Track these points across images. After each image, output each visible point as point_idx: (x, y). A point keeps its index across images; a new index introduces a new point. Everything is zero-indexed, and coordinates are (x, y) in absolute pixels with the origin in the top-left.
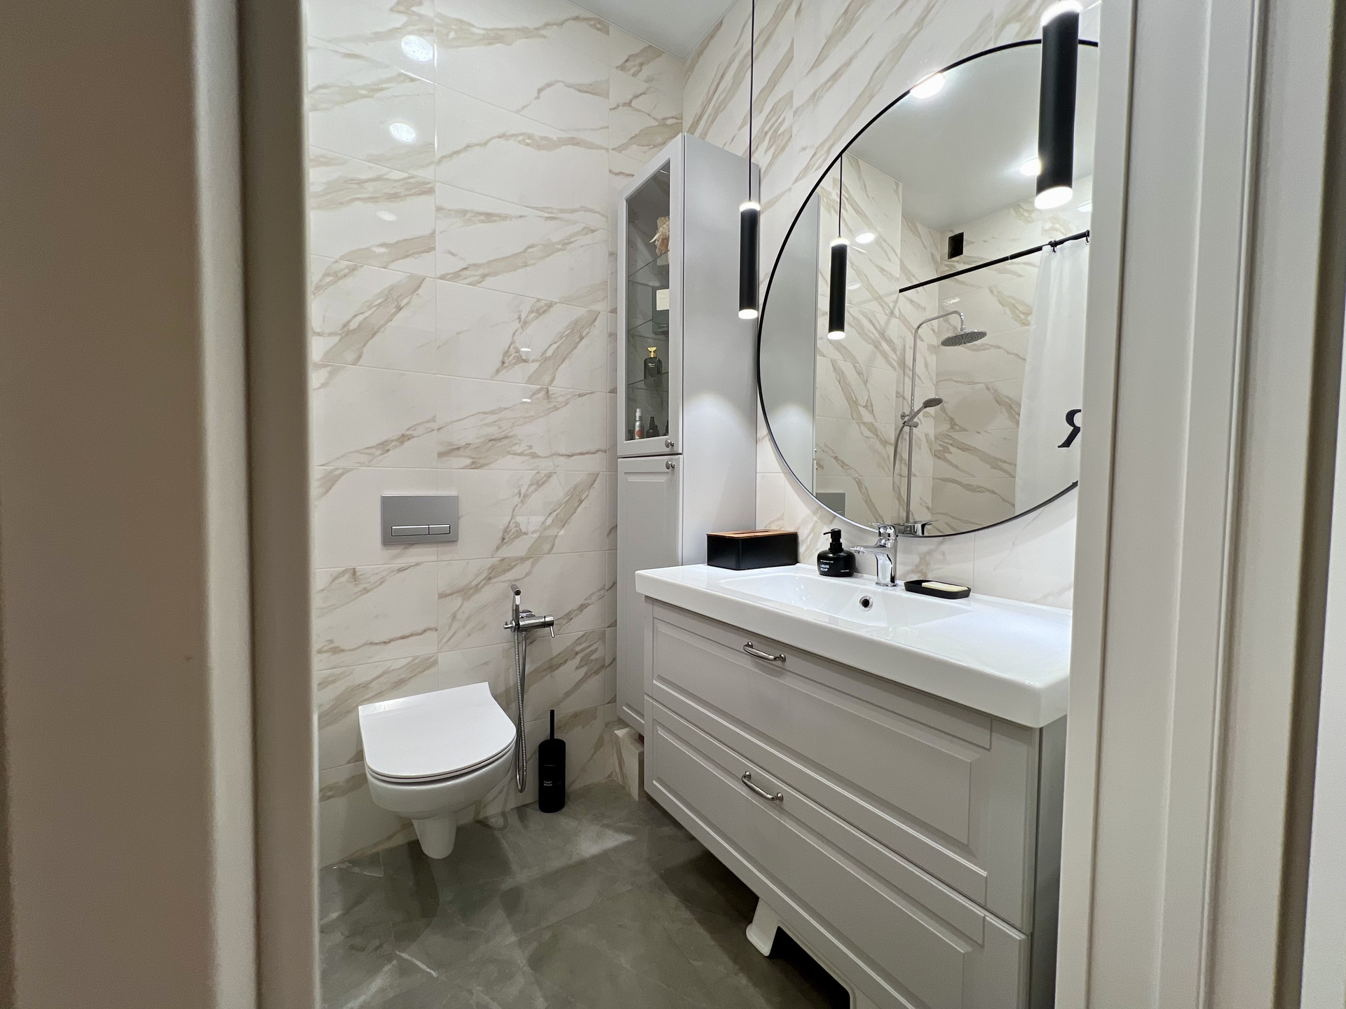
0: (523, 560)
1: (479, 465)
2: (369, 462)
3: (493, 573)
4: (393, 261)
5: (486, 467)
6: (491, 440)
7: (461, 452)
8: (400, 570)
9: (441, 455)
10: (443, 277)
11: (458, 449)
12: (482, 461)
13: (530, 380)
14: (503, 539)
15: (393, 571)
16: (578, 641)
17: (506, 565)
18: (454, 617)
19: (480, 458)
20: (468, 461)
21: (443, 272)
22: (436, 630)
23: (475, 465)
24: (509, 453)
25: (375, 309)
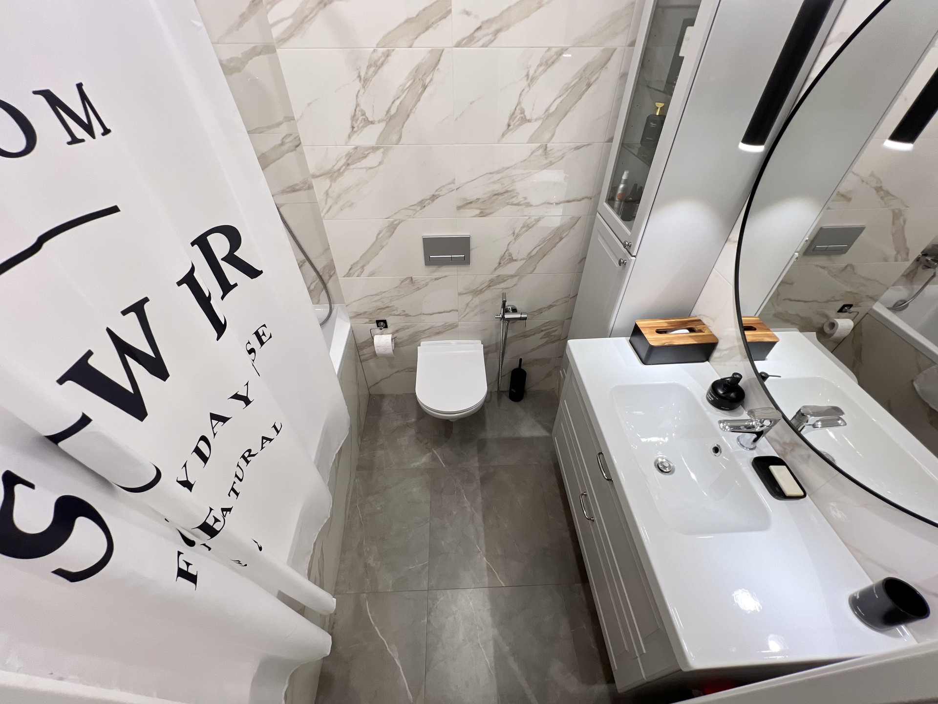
0: (512, 276)
1: (485, 214)
2: (414, 215)
3: (491, 283)
4: (416, 38)
5: (491, 215)
6: (495, 195)
7: (473, 205)
8: (436, 279)
9: (459, 208)
10: (458, 45)
11: (471, 203)
12: (487, 211)
13: (531, 140)
14: (500, 263)
15: (433, 279)
16: (544, 325)
17: (500, 279)
18: (467, 305)
19: (486, 209)
20: (478, 212)
21: (458, 39)
22: (457, 311)
23: (482, 214)
24: (508, 204)
25: (407, 91)
